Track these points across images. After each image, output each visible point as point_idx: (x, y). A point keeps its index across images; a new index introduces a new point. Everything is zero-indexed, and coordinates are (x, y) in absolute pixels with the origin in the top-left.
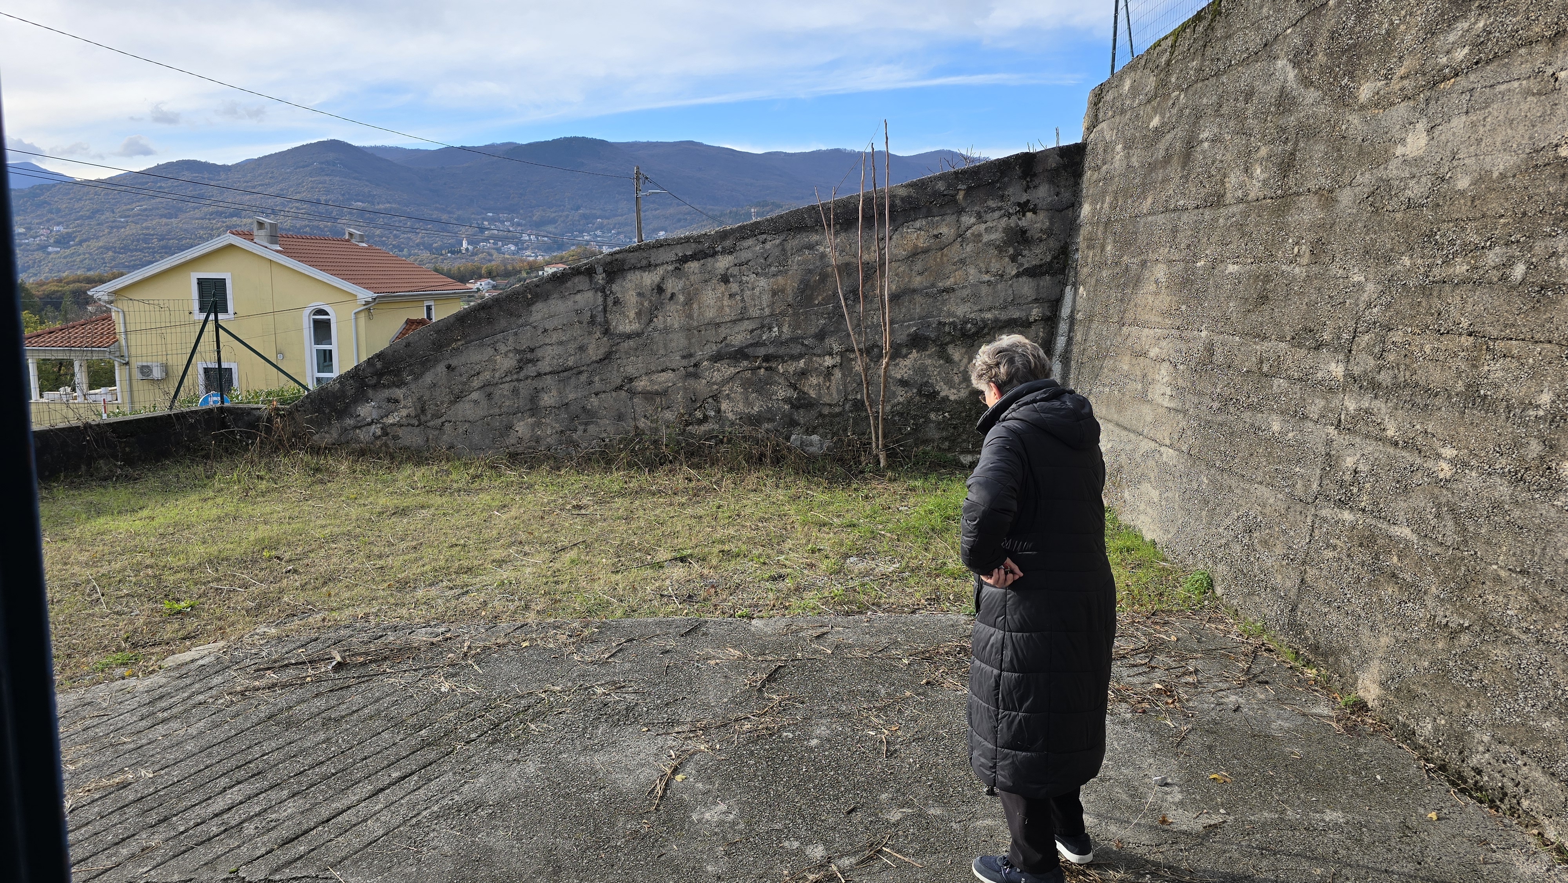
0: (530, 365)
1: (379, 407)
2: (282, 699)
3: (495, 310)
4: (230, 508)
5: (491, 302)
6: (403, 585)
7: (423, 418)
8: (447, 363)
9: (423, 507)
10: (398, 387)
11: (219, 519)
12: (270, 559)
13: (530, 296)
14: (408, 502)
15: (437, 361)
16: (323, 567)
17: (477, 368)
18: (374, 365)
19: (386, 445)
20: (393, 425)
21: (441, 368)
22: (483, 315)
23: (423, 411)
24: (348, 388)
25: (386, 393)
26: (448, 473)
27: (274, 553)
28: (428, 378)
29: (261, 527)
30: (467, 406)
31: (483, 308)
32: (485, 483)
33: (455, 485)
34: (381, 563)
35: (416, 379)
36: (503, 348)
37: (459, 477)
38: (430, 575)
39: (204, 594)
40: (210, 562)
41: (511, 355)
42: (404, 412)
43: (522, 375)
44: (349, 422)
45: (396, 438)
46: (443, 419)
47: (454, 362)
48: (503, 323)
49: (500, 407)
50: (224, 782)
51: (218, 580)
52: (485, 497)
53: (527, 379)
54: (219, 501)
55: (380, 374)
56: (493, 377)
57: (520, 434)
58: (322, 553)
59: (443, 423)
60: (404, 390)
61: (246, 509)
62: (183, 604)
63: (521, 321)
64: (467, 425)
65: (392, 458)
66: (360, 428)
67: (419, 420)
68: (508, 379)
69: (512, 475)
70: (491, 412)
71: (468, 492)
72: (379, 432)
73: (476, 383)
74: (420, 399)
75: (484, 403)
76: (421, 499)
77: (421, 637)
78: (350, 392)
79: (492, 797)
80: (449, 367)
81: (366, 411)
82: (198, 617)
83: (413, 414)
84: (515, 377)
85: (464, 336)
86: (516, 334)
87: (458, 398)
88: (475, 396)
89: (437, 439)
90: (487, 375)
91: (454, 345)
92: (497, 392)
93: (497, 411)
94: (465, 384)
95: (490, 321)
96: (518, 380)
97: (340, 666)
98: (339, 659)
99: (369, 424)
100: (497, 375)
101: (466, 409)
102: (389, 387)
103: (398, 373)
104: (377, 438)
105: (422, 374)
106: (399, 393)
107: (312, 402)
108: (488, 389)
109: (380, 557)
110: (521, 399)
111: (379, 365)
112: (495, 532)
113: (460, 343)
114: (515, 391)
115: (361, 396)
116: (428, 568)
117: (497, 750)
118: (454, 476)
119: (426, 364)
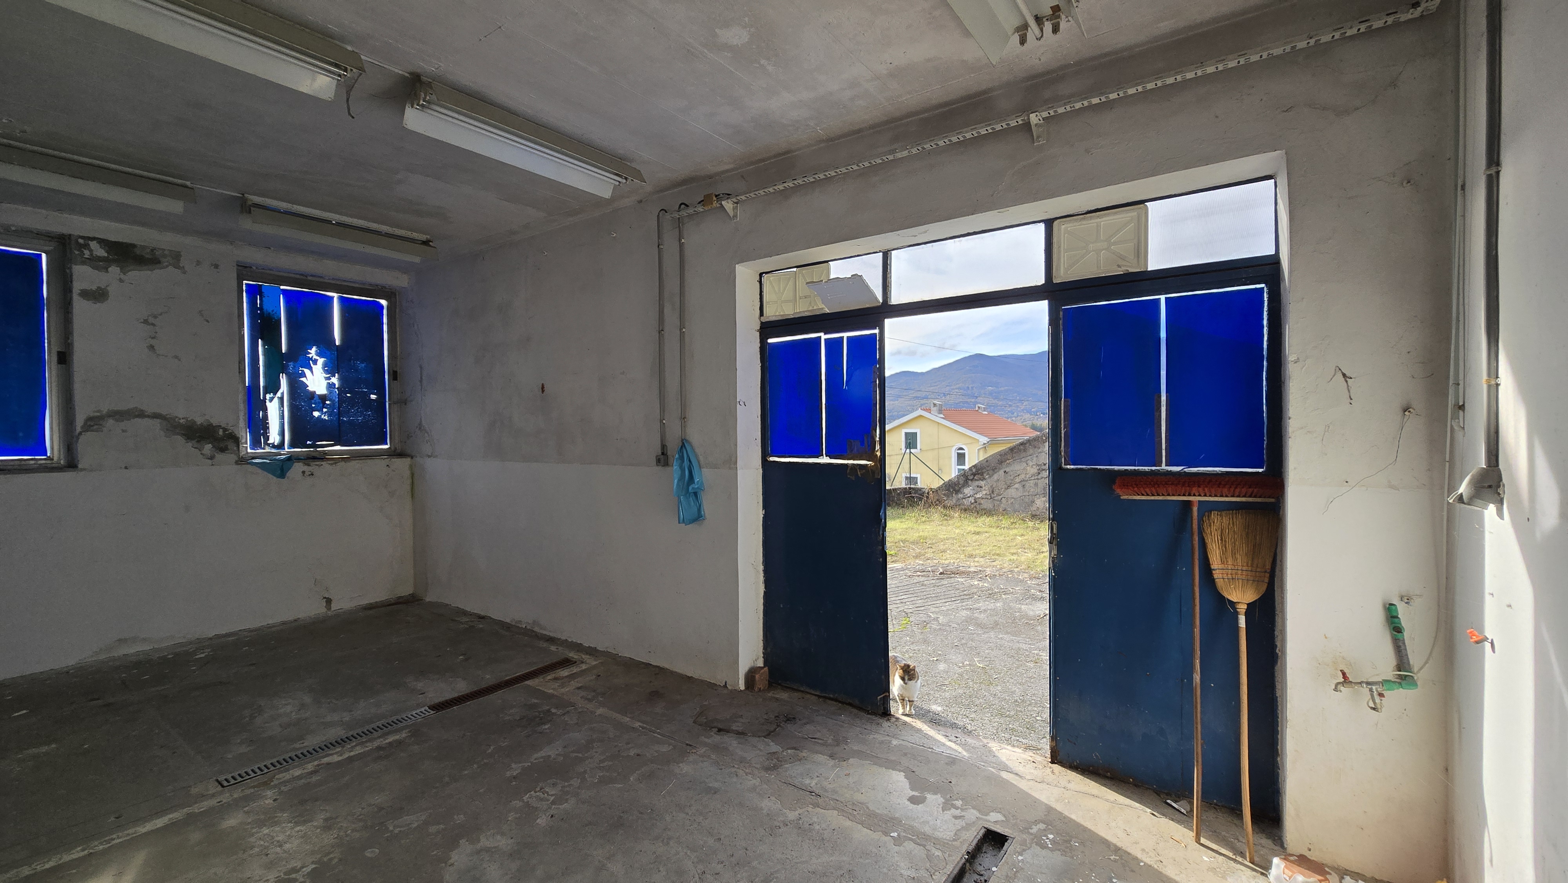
0: (1044, 472)
1: (974, 490)
2: (922, 579)
3: (1027, 445)
4: (910, 525)
5: (1025, 442)
6: (971, 556)
7: (993, 496)
8: (1004, 470)
9: (986, 532)
10: (982, 480)
11: (906, 529)
12: (923, 542)
13: (1044, 438)
14: (981, 530)
15: (1000, 469)
16: (942, 547)
17: (1018, 472)
18: (972, 470)
19: (976, 507)
20: (979, 498)
21: (1001, 472)
22: (1022, 447)
23: (993, 492)
24: (960, 480)
25: (977, 483)
26: (1001, 520)
27: (924, 541)
28: (996, 477)
29: (921, 533)
30: (1013, 491)
31: (1022, 444)
32: (1017, 526)
33: (1003, 526)
34: (964, 549)
35: (990, 477)
36: (1031, 463)
37: (1005, 522)
38: (982, 554)
39: (899, 551)
40: (902, 541)
41: (1034, 467)
42: (984, 492)
43: (1039, 477)
44: (960, 496)
45: (980, 504)
46: (1001, 496)
47: (1007, 470)
48: (1031, 451)
49: (1029, 492)
50: (902, 594)
51: (904, 547)
52: (1015, 531)
53: (1042, 478)
54: (907, 523)
55: (974, 475)
56: (1026, 477)
57: (1038, 506)
58: (942, 543)
59: (1001, 499)
60: (985, 482)
61: (916, 526)
62: (892, 552)
63: (1040, 450)
64: (1013, 500)
65: (978, 513)
66: (965, 498)
67: (991, 496)
68: (1033, 478)
69: (1031, 524)
70: (1024, 494)
71: (1008, 529)
72: (973, 501)
73: (1018, 480)
74: (991, 486)
75: (1021, 489)
76: (986, 530)
77: (972, 569)
78: (961, 482)
79: (983, 608)
80: (1005, 472)
81: (968, 491)
82: (897, 557)
83: (988, 493)
84: (1036, 477)
85: (1013, 457)
86: (1037, 456)
87: (1009, 487)
88: (1017, 486)
89: (999, 505)
90: (1022, 476)
91: (1008, 462)
92: (1027, 485)
93: (1027, 494)
94: (1012, 480)
95: (1025, 450)
96: (1038, 479)
97: (941, 574)
98: (941, 571)
99: (969, 497)
100: (1027, 476)
101: (1012, 492)
102: (978, 480)
103: (982, 474)
104: (972, 504)
105: (993, 475)
106: (982, 483)
107: (945, 486)
108: (1023, 483)
109: (964, 547)
110: (1039, 489)
111: (974, 470)
112: (1014, 544)
113: (1010, 461)
114: (1036, 485)
115: (966, 484)
116: (981, 552)
117: (988, 599)
118: (1003, 522)
119: (994, 470)
